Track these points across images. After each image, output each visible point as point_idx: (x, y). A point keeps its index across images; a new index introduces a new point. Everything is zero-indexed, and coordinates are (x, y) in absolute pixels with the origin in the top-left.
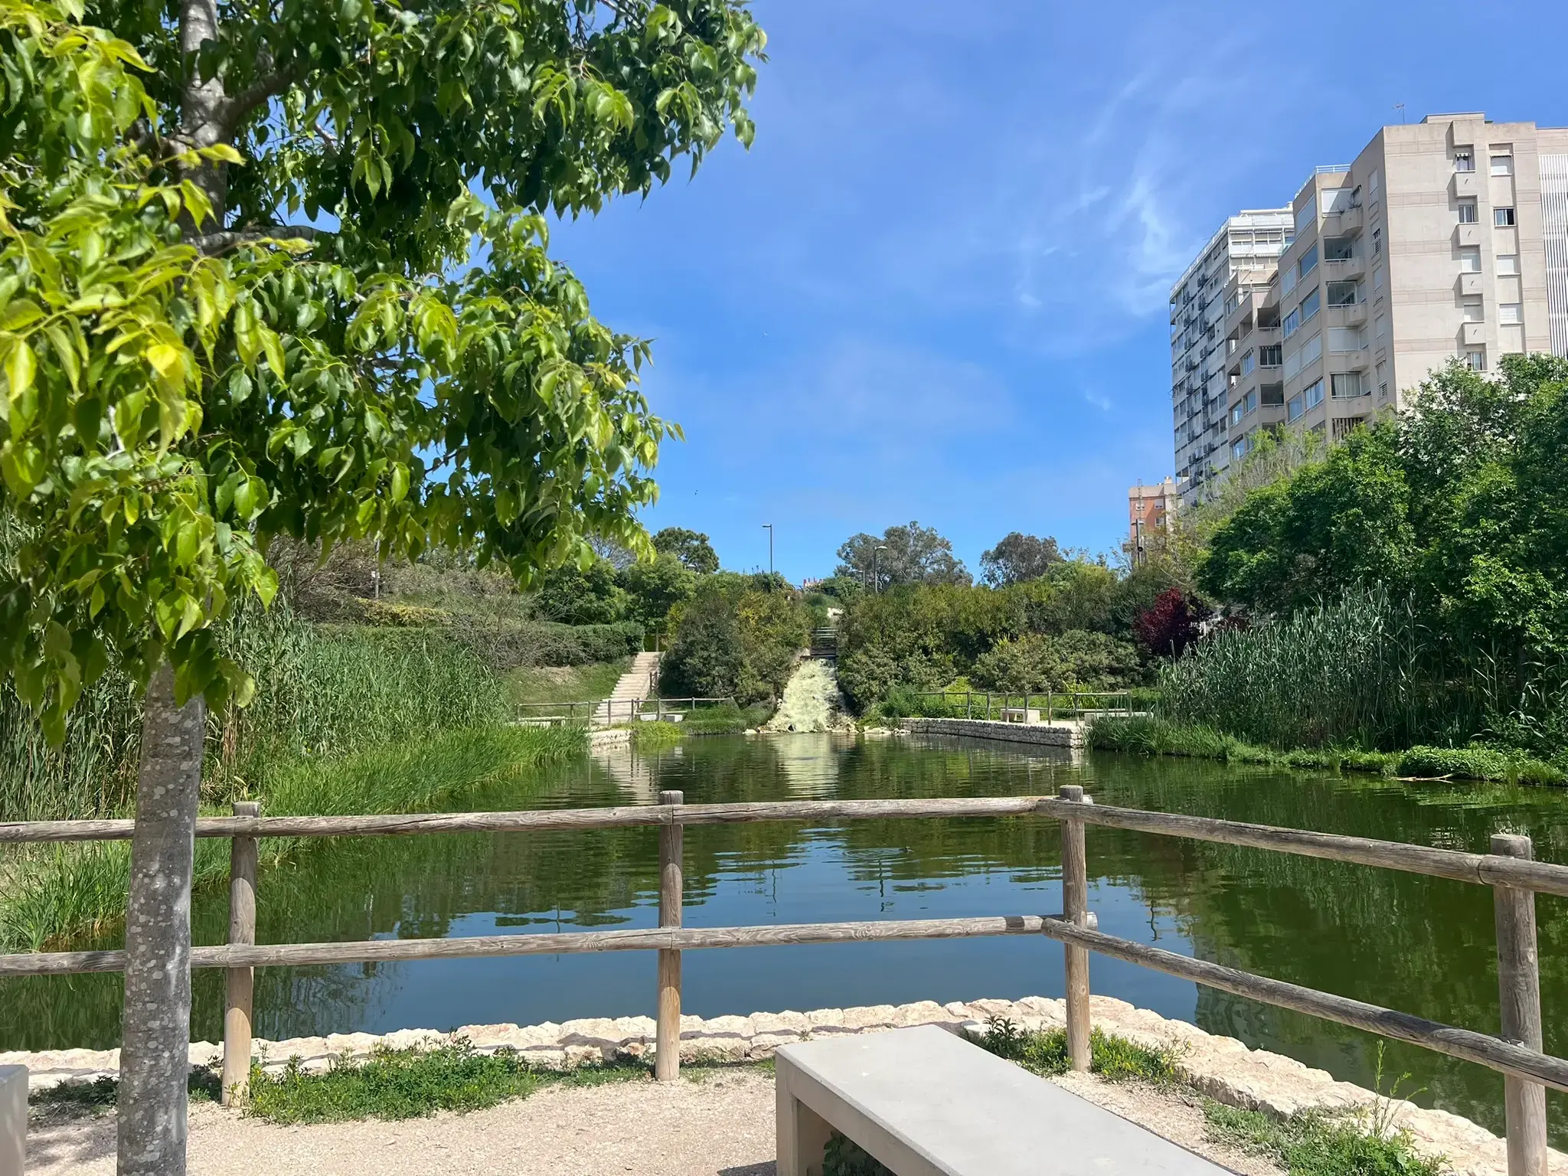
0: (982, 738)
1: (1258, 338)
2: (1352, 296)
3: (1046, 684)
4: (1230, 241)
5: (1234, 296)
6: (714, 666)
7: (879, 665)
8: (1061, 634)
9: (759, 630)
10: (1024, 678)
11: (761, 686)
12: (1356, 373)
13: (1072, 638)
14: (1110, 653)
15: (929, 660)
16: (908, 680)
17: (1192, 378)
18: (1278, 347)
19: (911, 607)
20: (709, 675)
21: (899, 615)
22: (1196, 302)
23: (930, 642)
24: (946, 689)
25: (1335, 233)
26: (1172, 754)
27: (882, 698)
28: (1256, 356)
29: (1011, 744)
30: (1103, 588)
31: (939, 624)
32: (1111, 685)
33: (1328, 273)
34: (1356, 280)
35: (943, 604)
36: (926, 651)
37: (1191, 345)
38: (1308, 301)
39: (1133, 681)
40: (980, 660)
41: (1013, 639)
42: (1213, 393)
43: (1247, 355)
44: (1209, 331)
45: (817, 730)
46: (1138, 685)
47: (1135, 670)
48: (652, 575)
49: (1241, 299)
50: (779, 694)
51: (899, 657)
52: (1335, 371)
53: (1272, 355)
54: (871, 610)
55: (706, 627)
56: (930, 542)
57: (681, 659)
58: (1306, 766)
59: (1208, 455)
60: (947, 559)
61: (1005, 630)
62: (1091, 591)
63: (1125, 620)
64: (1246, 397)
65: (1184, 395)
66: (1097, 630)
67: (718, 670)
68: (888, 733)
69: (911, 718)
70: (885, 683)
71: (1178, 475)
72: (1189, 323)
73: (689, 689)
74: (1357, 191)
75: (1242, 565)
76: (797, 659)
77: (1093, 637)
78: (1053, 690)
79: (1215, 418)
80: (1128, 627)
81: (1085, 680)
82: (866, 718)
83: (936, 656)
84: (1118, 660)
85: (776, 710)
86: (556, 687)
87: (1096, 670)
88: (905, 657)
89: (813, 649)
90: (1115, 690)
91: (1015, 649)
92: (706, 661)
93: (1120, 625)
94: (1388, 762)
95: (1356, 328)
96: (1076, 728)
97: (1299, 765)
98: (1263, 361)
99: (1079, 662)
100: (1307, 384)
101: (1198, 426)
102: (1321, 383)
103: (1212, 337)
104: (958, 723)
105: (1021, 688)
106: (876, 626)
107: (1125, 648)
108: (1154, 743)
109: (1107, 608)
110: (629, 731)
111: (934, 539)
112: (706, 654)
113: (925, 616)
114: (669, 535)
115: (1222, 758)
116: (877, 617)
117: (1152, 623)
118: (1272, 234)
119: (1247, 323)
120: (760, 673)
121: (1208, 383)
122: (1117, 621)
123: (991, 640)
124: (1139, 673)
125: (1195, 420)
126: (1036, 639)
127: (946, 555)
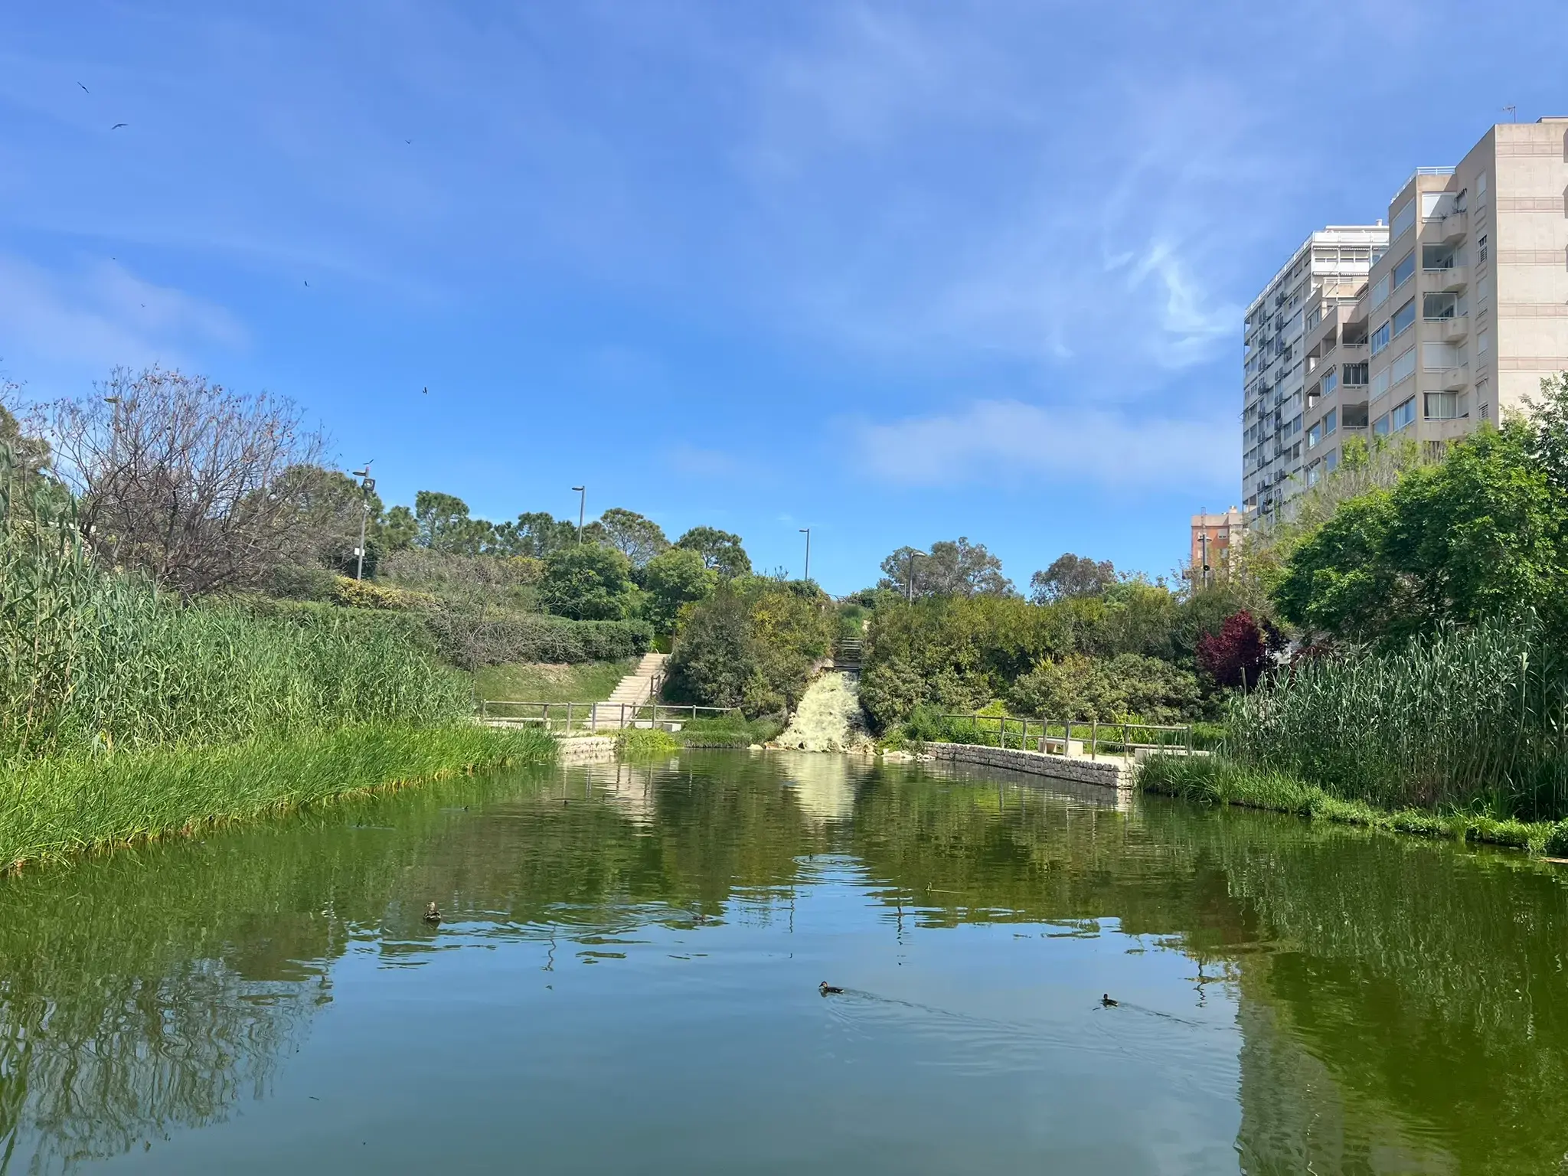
0: (1015, 770)
1: (1342, 355)
2: (1452, 309)
3: (1092, 712)
4: (1313, 258)
5: (1317, 311)
6: (721, 672)
7: (904, 682)
8: (1112, 658)
9: (775, 635)
10: (1067, 704)
11: (771, 696)
12: (1452, 393)
13: (1124, 662)
14: (1167, 682)
15: (962, 679)
16: (935, 700)
17: (1265, 400)
18: (1365, 365)
19: (944, 619)
20: (715, 681)
21: (931, 627)
22: (1273, 321)
23: (964, 658)
24: (979, 712)
25: (1436, 240)
26: (1242, 805)
27: (906, 719)
28: (1339, 374)
29: (1048, 779)
30: (1163, 608)
31: (975, 640)
32: (1167, 719)
33: (1426, 282)
34: (1457, 292)
35: (981, 617)
36: (958, 668)
37: (1265, 367)
38: (1402, 315)
39: (1192, 715)
40: (1019, 681)
41: (1057, 660)
42: (1287, 418)
43: (1329, 373)
44: (1286, 352)
45: (830, 750)
46: (1198, 720)
47: (1195, 703)
48: (671, 572)
49: (1325, 313)
50: (792, 706)
51: (928, 673)
52: (1429, 389)
53: (1358, 373)
54: (901, 619)
55: (715, 628)
56: (979, 559)
57: (686, 662)
58: (1417, 832)
59: (1278, 482)
60: (996, 578)
61: (1049, 650)
62: (1148, 612)
63: (1186, 646)
64: (1325, 418)
65: (1256, 420)
66: (1154, 655)
67: (725, 677)
68: (909, 758)
69: (937, 743)
70: (910, 701)
71: (1245, 502)
72: (1264, 343)
73: (694, 696)
74: (1463, 193)
75: (1329, 586)
76: (817, 669)
77: (1147, 663)
78: (1100, 720)
79: (1288, 443)
80: (1189, 653)
81: (1137, 710)
82: (886, 740)
83: (969, 675)
84: (1176, 690)
85: (787, 725)
86: (548, 686)
87: (1150, 701)
88: (934, 673)
89: (835, 660)
90: (1171, 725)
91: (1059, 671)
92: (713, 666)
93: (1181, 650)
94: (1533, 836)
95: (1454, 343)
96: (1125, 766)
97: (1408, 830)
98: (1346, 380)
99: (1131, 690)
100: (1394, 405)
101: (1269, 451)
102: (1412, 402)
103: (1288, 359)
104: (989, 752)
105: (1064, 716)
106: (905, 637)
107: (1185, 677)
108: (1219, 790)
109: (1166, 631)
110: (615, 739)
111: (983, 556)
112: (712, 658)
113: (959, 629)
114: (700, 534)
115: (1305, 813)
116: (907, 628)
117: (1218, 649)
118: (1360, 251)
119: (1330, 340)
120: (772, 680)
121: (1282, 407)
122: (1178, 647)
123: (1032, 660)
124: (1199, 707)
125: (1266, 445)
126: (1083, 661)
127: (995, 574)
